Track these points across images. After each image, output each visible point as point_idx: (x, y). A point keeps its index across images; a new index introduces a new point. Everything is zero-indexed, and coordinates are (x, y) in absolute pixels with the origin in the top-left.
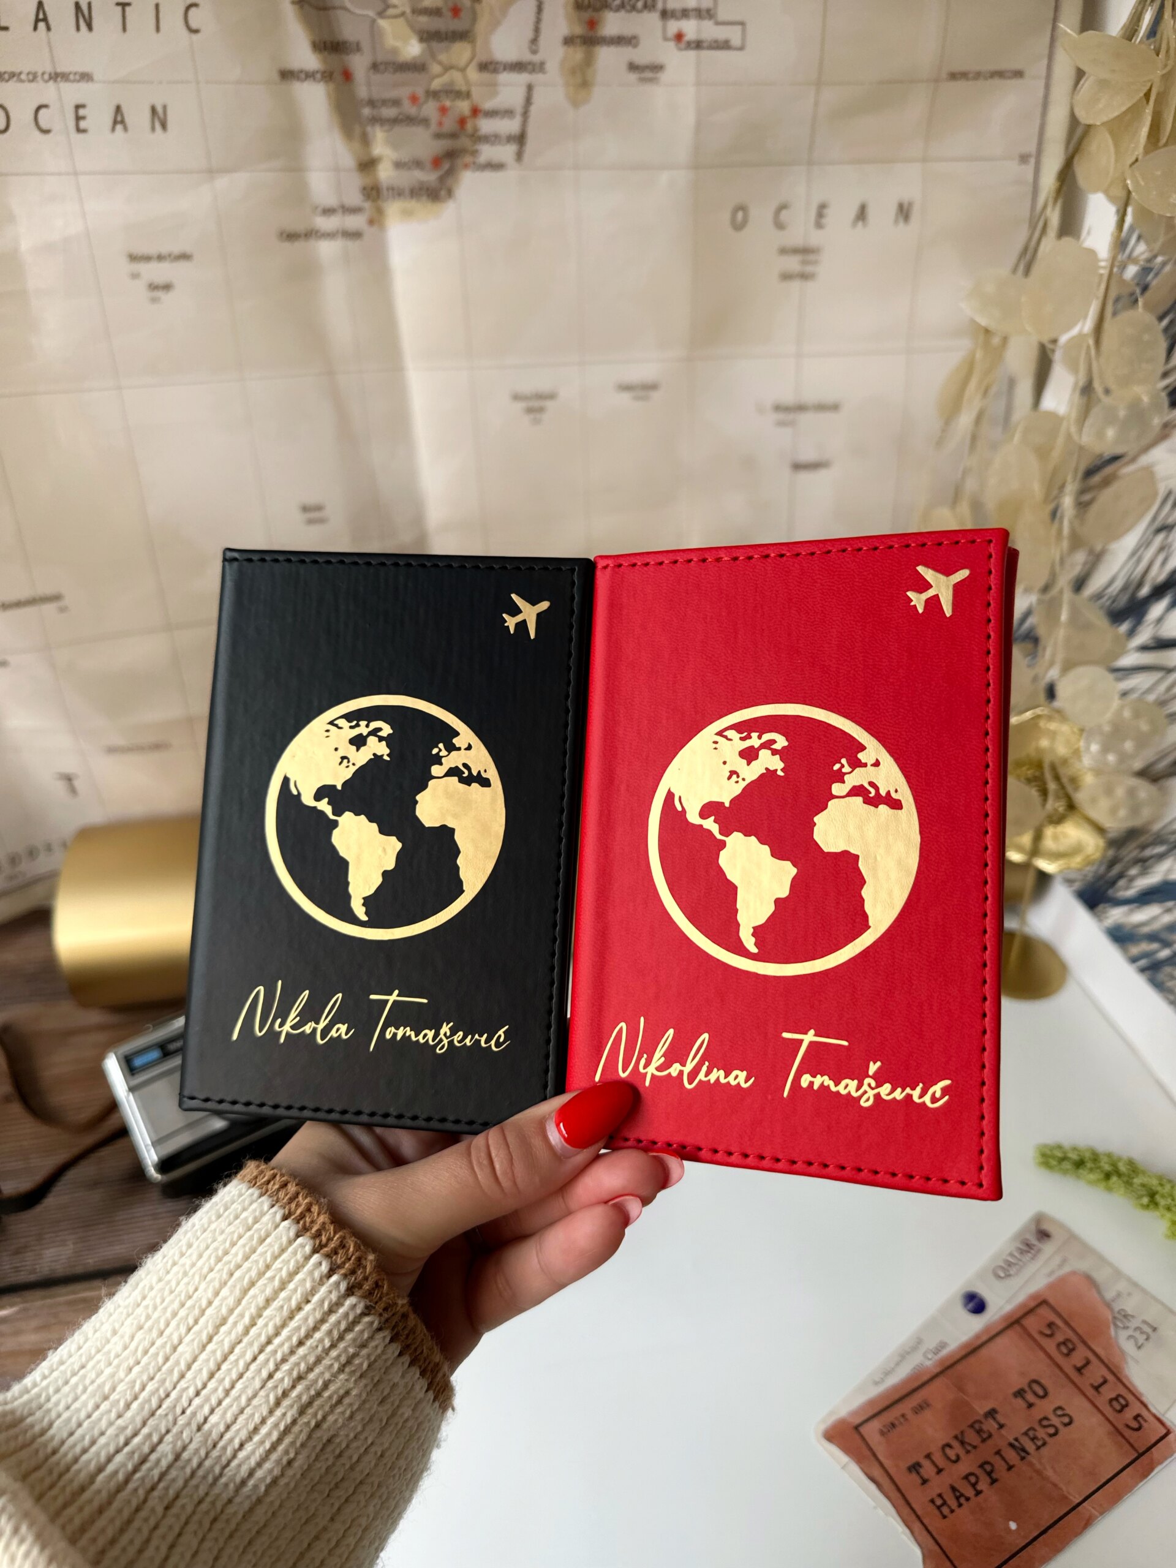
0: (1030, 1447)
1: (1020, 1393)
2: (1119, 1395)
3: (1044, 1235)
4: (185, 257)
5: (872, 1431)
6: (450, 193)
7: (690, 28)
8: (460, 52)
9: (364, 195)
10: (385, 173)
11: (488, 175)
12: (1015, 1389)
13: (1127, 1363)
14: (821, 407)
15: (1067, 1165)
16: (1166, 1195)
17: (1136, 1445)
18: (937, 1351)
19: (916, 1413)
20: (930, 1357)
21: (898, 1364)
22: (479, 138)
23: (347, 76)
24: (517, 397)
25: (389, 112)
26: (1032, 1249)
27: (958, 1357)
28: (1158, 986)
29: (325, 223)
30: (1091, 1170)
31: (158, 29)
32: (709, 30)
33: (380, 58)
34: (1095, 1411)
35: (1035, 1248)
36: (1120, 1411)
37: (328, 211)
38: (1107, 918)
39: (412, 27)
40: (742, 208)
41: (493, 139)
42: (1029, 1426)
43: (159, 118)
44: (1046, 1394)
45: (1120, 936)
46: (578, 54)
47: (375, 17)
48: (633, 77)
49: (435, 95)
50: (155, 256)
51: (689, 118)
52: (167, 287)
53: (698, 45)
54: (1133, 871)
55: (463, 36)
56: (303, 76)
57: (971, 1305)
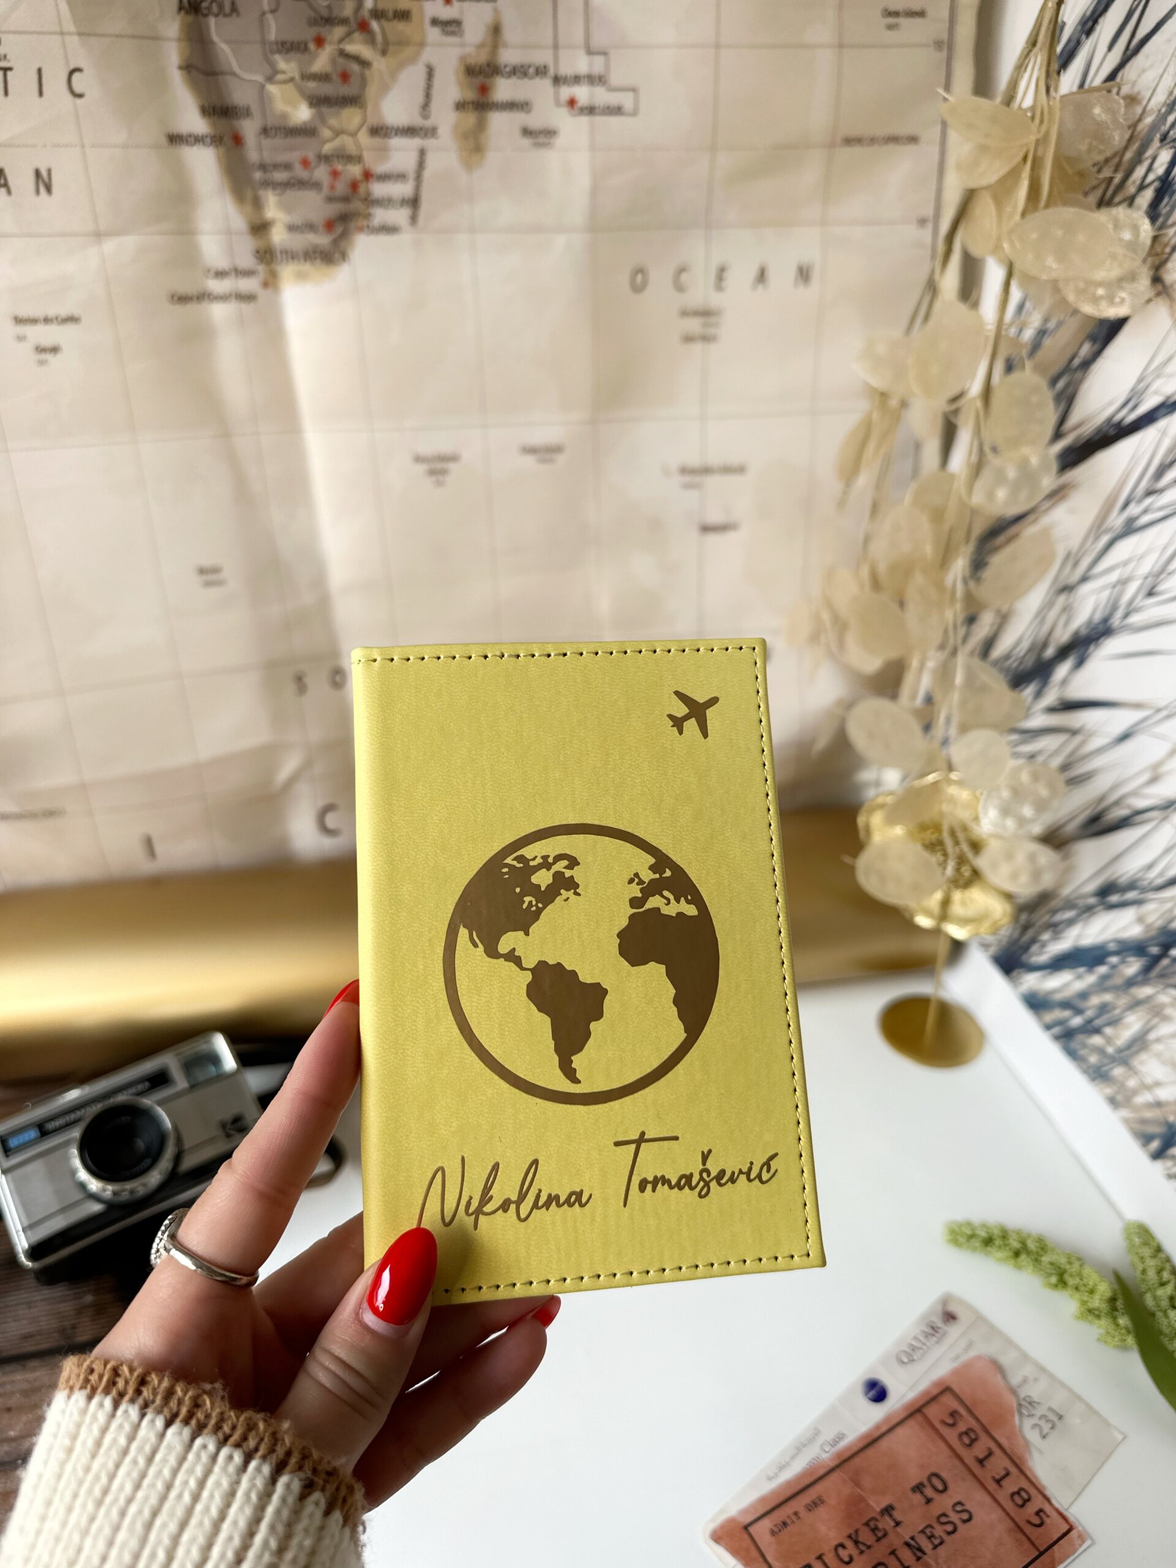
0: (926, 1545)
1: (918, 1488)
2: (1022, 1489)
3: (950, 1317)
4: (72, 319)
5: (761, 1531)
6: (344, 256)
7: (583, 93)
8: (350, 117)
9: (256, 257)
10: (278, 236)
11: (383, 239)
12: (914, 1483)
13: (1030, 1453)
14: (728, 470)
15: (977, 1243)
16: (1074, 1274)
17: (1037, 1543)
18: (835, 1443)
19: (810, 1510)
20: (827, 1449)
21: (793, 1458)
22: (371, 201)
23: (237, 140)
24: (419, 459)
25: (280, 176)
26: (936, 1332)
27: (856, 1449)
28: (1072, 1054)
29: (216, 286)
30: (1000, 1247)
31: (41, 94)
32: (601, 96)
33: (271, 122)
34: (995, 1505)
35: (940, 1331)
36: (1022, 1506)
37: (220, 274)
38: (1021, 984)
39: (302, 92)
40: (640, 270)
41: (386, 203)
42: (928, 1523)
43: (43, 181)
44: (945, 1489)
45: (1036, 1003)
46: (471, 118)
47: (264, 83)
48: (526, 142)
49: (326, 159)
50: (42, 318)
51: (583, 181)
52: (55, 350)
53: (591, 110)
54: (1046, 936)
55: (353, 101)
56: (192, 139)
57: (873, 1393)
